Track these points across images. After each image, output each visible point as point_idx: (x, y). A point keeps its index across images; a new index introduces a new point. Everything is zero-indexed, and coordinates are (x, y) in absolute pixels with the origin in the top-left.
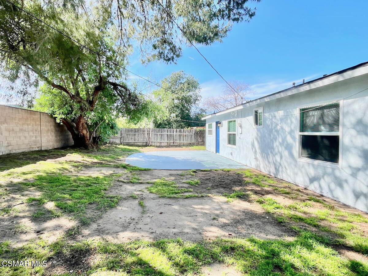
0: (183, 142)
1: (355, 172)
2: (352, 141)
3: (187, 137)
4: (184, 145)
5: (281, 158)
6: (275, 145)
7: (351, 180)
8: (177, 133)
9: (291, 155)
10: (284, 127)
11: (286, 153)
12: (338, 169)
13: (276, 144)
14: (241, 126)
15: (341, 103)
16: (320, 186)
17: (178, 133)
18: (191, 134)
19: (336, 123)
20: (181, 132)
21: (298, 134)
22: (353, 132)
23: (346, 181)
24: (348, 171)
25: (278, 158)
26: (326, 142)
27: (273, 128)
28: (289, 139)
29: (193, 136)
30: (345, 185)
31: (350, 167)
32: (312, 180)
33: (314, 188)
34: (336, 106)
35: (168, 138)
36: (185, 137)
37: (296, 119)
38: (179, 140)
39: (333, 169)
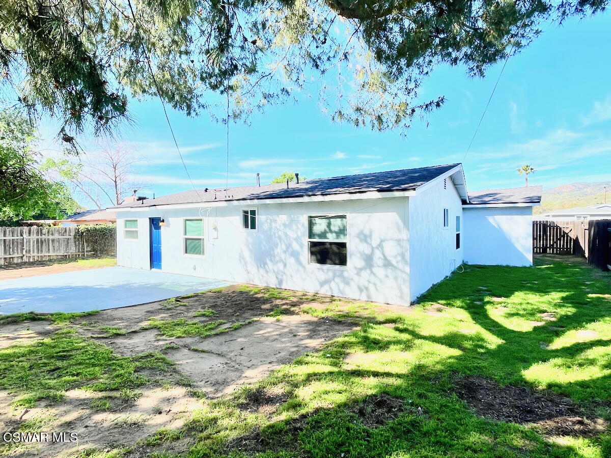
0: (47, 254)
1: (359, 271)
2: (356, 248)
3: (56, 244)
4: (50, 261)
5: (285, 265)
6: (276, 252)
7: (356, 278)
8: (32, 237)
9: (298, 261)
10: (288, 233)
11: (291, 260)
12: (347, 271)
13: (278, 251)
14: (215, 229)
15: (348, 215)
16: (330, 288)
17: (34, 237)
18: (67, 237)
19: (342, 231)
20: (41, 233)
21: (306, 241)
22: (357, 240)
23: (352, 279)
24: (355, 271)
25: (280, 266)
26: (334, 248)
27: (272, 233)
28: (296, 246)
29: (72, 240)
30: (352, 283)
31: (356, 268)
32: (322, 284)
33: (325, 291)
34: (343, 217)
35: (7, 248)
36: (53, 244)
37: (303, 225)
38: (36, 251)
39: (342, 271)
